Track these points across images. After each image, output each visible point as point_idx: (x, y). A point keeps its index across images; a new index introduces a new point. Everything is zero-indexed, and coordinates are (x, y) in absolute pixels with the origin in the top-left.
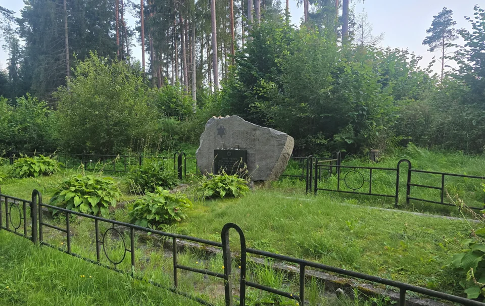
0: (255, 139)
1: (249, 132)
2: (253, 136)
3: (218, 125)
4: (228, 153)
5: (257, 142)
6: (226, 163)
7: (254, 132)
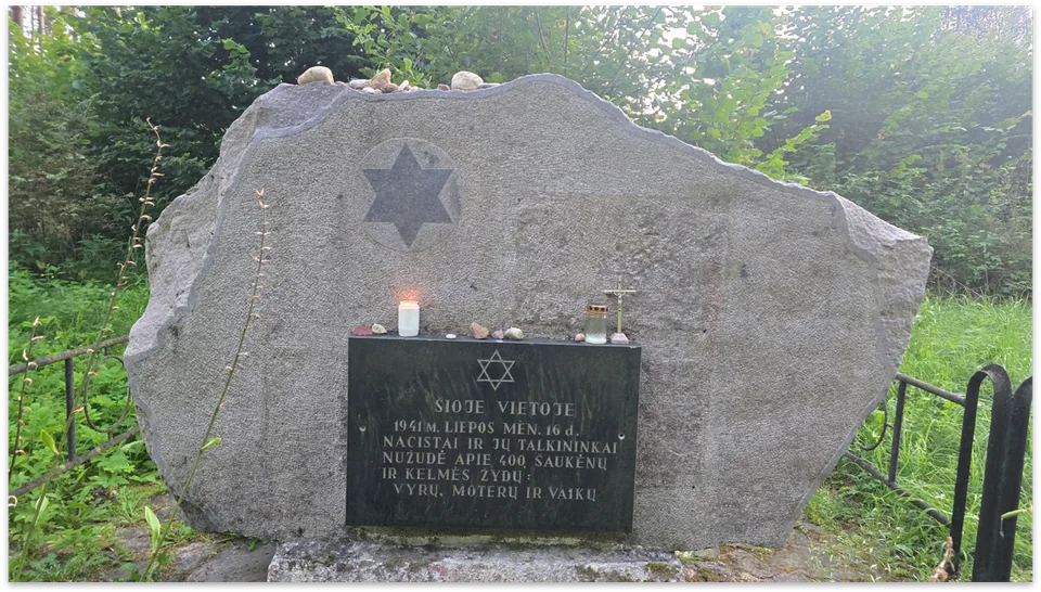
0: (712, 271)
1: (672, 210)
2: (707, 243)
3: (373, 136)
4: (484, 363)
5: (729, 286)
6: (464, 437)
7: (715, 216)
